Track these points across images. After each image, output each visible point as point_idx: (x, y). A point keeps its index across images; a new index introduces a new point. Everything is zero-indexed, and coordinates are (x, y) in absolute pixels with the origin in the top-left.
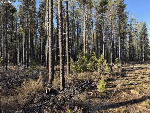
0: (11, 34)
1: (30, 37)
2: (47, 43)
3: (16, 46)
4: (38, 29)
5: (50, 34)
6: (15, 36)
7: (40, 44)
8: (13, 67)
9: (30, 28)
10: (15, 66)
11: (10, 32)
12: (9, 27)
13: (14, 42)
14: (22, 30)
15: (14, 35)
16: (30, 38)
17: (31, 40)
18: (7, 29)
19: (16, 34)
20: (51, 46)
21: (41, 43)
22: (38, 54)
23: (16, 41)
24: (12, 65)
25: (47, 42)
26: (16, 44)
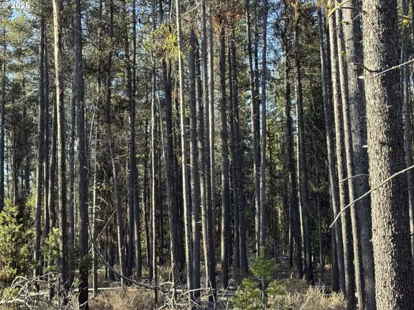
0: (104, 71)
1: (223, 81)
2: (341, 117)
3: (133, 148)
4: (271, 19)
5: (377, 49)
6: (129, 86)
7: (290, 121)
8: (124, 296)
9: (221, 18)
10: (130, 289)
11: (102, 62)
12: (91, 29)
13: (121, 125)
14: (172, 39)
15: (118, 79)
16: (223, 87)
17: (230, 104)
18: (81, 43)
19: (130, 67)
20: (383, 144)
21: (295, 118)
22: (273, 193)
23: (133, 115)
24: (113, 277)
25: (340, 108)
26: (133, 135)
